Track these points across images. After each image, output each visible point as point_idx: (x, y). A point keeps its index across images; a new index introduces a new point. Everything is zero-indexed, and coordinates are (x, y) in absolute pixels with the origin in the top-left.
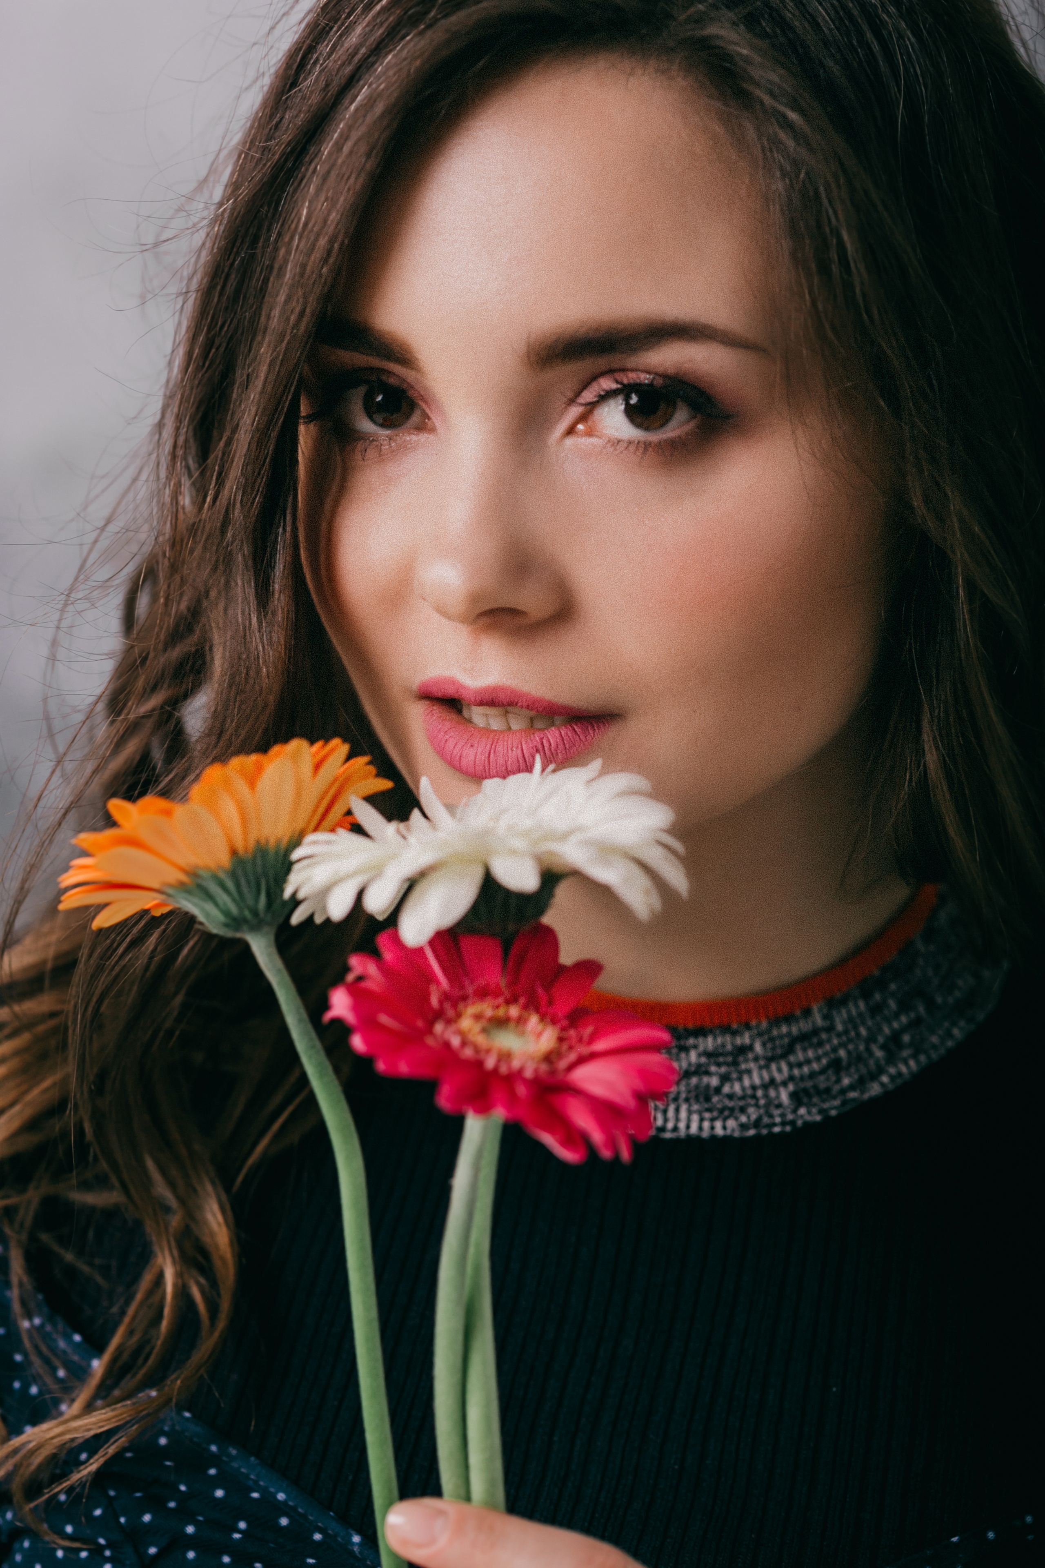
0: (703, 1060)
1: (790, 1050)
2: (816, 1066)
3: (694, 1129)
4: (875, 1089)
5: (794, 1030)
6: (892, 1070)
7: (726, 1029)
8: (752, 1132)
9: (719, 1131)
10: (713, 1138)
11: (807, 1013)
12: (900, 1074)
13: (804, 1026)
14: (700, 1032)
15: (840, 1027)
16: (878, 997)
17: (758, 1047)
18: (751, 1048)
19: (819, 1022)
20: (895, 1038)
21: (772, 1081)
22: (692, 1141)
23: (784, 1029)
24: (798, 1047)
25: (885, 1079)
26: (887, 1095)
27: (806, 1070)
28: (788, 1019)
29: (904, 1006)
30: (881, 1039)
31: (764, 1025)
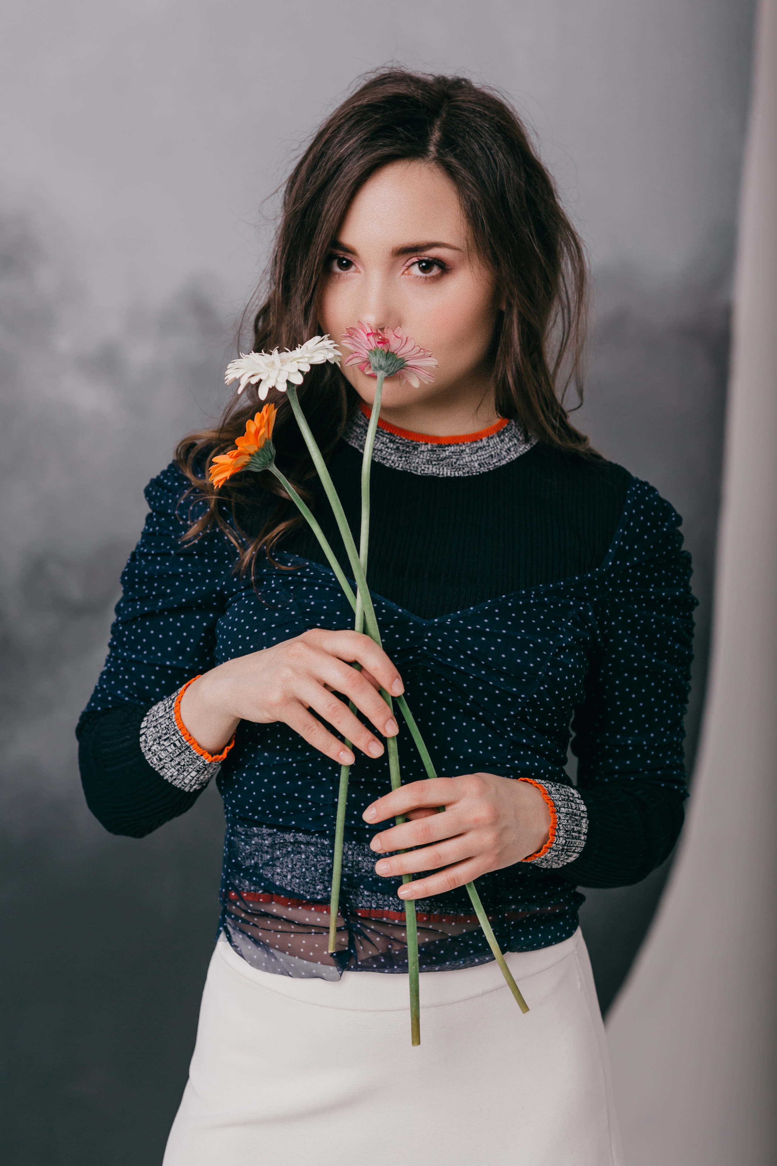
0: (451, 454)
1: (477, 451)
2: (485, 456)
3: (449, 474)
4: (504, 462)
5: (478, 445)
6: (509, 457)
7: (457, 444)
8: (467, 475)
9: (457, 475)
10: (455, 477)
11: (481, 440)
12: (511, 458)
13: (480, 444)
14: (449, 445)
15: (491, 446)
16: (502, 437)
17: (467, 450)
18: (465, 450)
19: (485, 444)
20: (509, 449)
21: (472, 460)
22: (448, 478)
23: (475, 445)
24: (479, 451)
25: (507, 459)
26: (508, 464)
27: (482, 457)
28: (476, 442)
29: (510, 440)
30: (504, 450)
31: (469, 443)
